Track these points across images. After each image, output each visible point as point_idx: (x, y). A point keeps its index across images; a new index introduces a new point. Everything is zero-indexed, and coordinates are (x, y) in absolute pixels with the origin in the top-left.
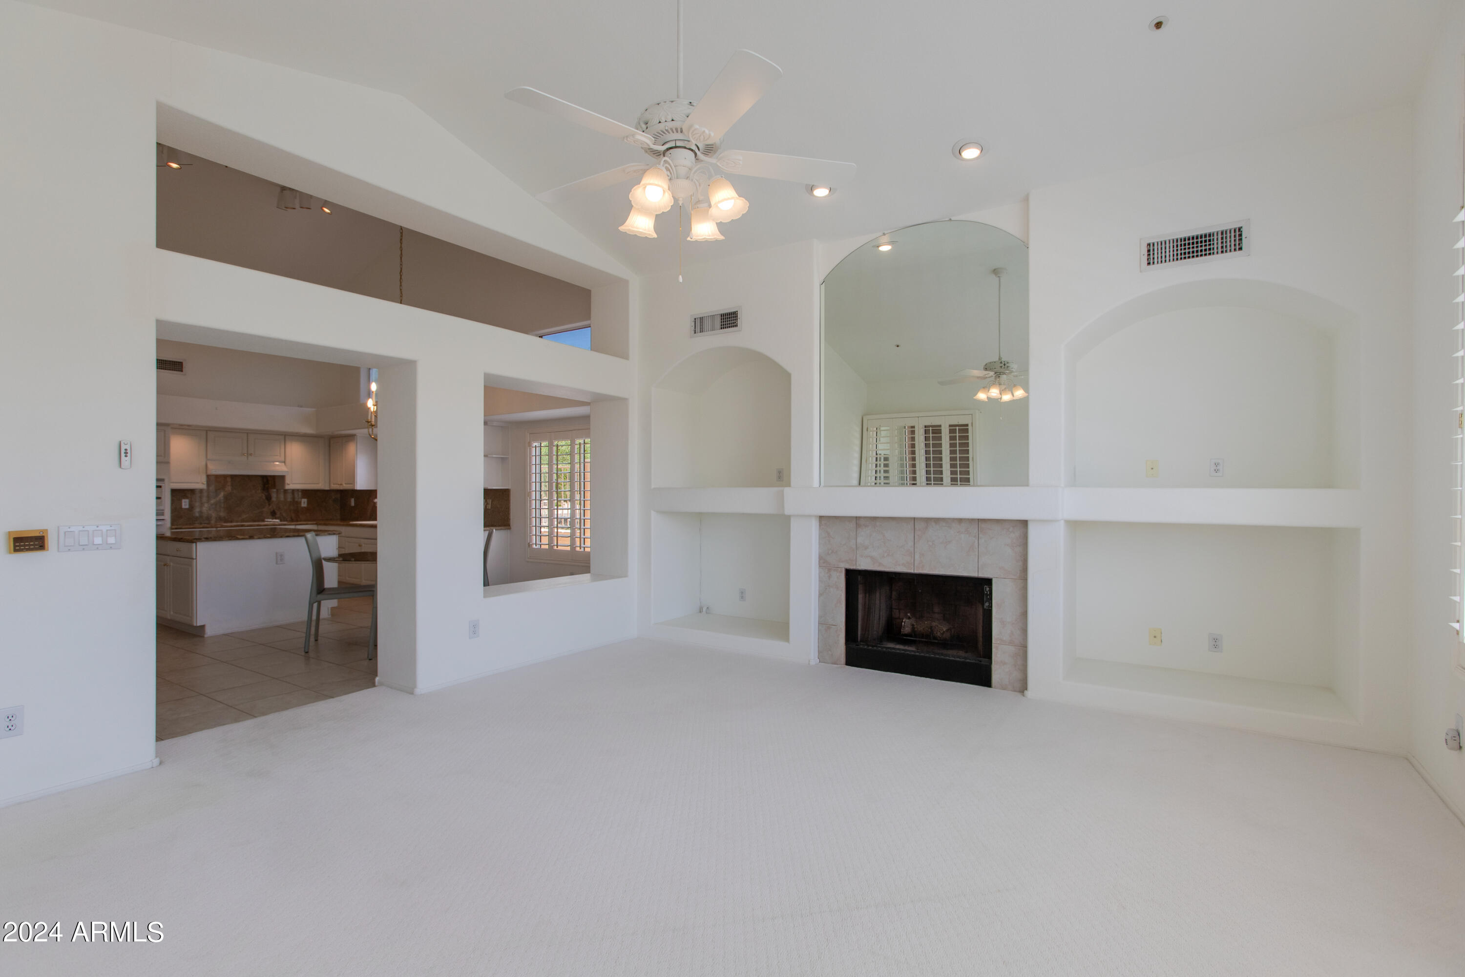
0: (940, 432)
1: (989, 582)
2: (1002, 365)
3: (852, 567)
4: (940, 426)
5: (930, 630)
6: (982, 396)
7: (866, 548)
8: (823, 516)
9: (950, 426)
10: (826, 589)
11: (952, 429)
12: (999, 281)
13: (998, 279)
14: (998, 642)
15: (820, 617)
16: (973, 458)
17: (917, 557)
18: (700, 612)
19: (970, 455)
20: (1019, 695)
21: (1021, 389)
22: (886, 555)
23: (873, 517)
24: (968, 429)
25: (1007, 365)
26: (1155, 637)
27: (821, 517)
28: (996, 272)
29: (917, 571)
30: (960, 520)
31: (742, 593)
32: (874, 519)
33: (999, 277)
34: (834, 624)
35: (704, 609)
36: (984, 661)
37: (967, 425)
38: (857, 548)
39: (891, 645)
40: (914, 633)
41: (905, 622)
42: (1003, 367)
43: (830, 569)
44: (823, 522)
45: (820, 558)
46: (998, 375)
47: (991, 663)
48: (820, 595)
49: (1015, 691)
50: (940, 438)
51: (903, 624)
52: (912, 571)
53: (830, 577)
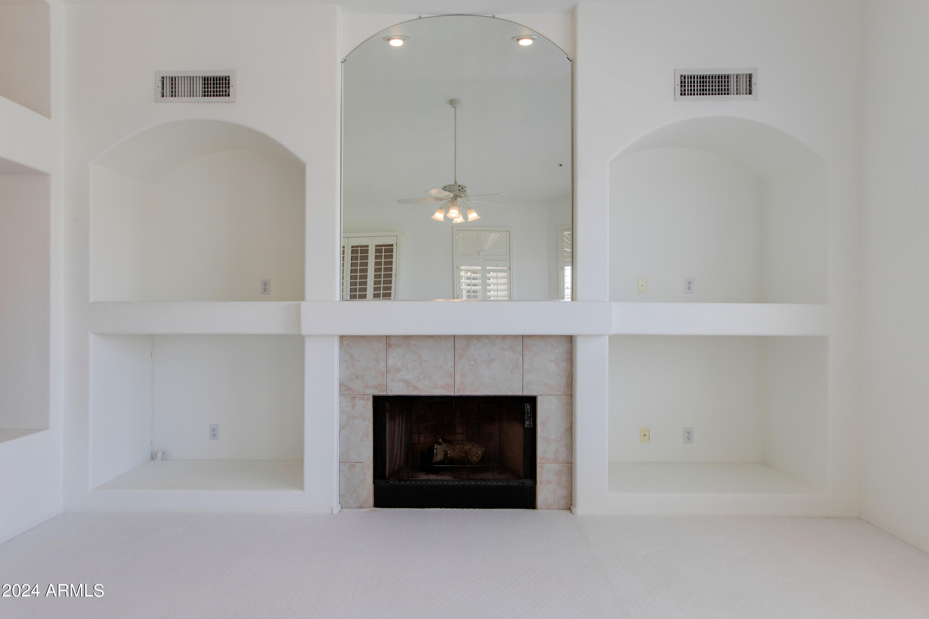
0: (367, 251)
1: (532, 400)
2: (460, 188)
3: (381, 394)
4: (367, 246)
5: (464, 455)
6: (439, 216)
7: (399, 370)
8: (345, 336)
9: (376, 246)
10: (349, 420)
11: (378, 249)
12: (455, 111)
13: (454, 109)
14: (543, 461)
15: (341, 455)
16: (396, 275)
17: (458, 378)
18: (153, 459)
19: (394, 273)
20: (567, 513)
21: (475, 212)
22: (422, 377)
23: (407, 336)
24: (392, 249)
25: (465, 189)
26: (645, 435)
27: (342, 337)
28: (452, 102)
29: (457, 394)
30: (504, 337)
31: (214, 430)
32: (408, 337)
33: (454, 107)
34: (359, 461)
35: (159, 455)
36: (528, 482)
37: (392, 245)
38: (387, 371)
39: (423, 477)
40: (448, 460)
41: (437, 449)
42: (461, 190)
43: (354, 397)
44: (345, 343)
45: (341, 384)
46: (456, 197)
47: (535, 483)
48: (342, 428)
49: (559, 509)
50: (367, 258)
51: (435, 451)
52: (452, 394)
53: (353, 407)
